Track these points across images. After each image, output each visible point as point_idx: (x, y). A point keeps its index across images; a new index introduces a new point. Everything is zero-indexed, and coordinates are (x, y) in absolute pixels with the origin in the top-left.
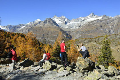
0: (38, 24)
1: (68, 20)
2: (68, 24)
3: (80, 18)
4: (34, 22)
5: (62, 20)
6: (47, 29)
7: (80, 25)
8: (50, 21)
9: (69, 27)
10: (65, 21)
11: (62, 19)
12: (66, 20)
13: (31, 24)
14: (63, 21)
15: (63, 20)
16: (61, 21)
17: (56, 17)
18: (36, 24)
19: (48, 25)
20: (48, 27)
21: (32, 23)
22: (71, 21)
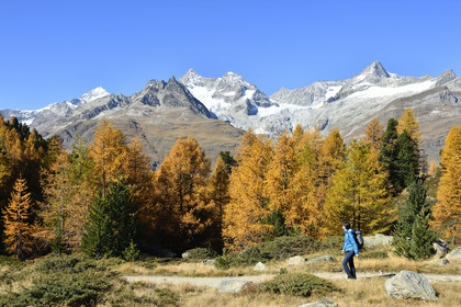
0: (103, 108)
1: (258, 92)
2: (262, 111)
3: (318, 85)
4: (76, 101)
5: (227, 94)
6: (173, 133)
7: (322, 117)
8: (176, 94)
9: (272, 129)
10: (244, 98)
11: (229, 88)
12: (249, 94)
13: (62, 113)
14: (236, 98)
15: (232, 94)
16: (222, 100)
17: (197, 78)
18: (98, 110)
19: (174, 115)
20: (172, 121)
21: (70, 104)
22: (272, 101)
